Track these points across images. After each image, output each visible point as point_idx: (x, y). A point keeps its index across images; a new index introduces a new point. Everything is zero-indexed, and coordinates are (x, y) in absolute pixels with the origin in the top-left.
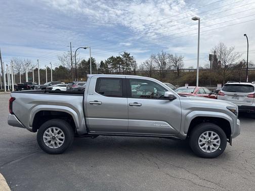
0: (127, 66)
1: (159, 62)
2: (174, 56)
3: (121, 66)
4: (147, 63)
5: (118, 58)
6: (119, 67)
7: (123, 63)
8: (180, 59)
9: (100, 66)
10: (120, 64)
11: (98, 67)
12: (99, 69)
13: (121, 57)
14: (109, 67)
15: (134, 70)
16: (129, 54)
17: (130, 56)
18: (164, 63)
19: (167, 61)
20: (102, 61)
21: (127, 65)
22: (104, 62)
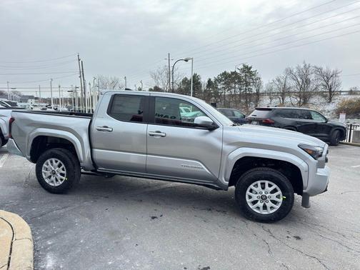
0: (246, 86)
1: (299, 79)
2: (325, 69)
3: (237, 86)
4: (279, 80)
5: (233, 73)
6: (235, 88)
7: (240, 81)
8: (335, 74)
9: (207, 87)
10: (235, 83)
11: (204, 87)
12: (205, 91)
13: (238, 71)
14: (219, 87)
15: (258, 91)
16: (251, 68)
17: (252, 70)
18: (307, 82)
19: (312, 77)
20: (210, 79)
21: (247, 84)
22: (213, 80)
